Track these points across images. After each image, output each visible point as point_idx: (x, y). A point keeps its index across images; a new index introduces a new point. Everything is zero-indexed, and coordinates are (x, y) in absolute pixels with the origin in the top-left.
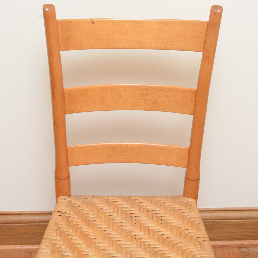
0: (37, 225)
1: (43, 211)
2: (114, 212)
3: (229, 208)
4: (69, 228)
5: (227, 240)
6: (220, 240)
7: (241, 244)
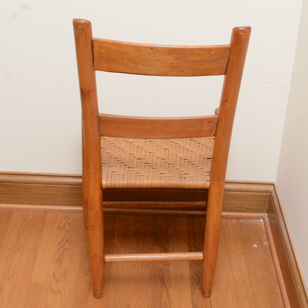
7: (239, 216)
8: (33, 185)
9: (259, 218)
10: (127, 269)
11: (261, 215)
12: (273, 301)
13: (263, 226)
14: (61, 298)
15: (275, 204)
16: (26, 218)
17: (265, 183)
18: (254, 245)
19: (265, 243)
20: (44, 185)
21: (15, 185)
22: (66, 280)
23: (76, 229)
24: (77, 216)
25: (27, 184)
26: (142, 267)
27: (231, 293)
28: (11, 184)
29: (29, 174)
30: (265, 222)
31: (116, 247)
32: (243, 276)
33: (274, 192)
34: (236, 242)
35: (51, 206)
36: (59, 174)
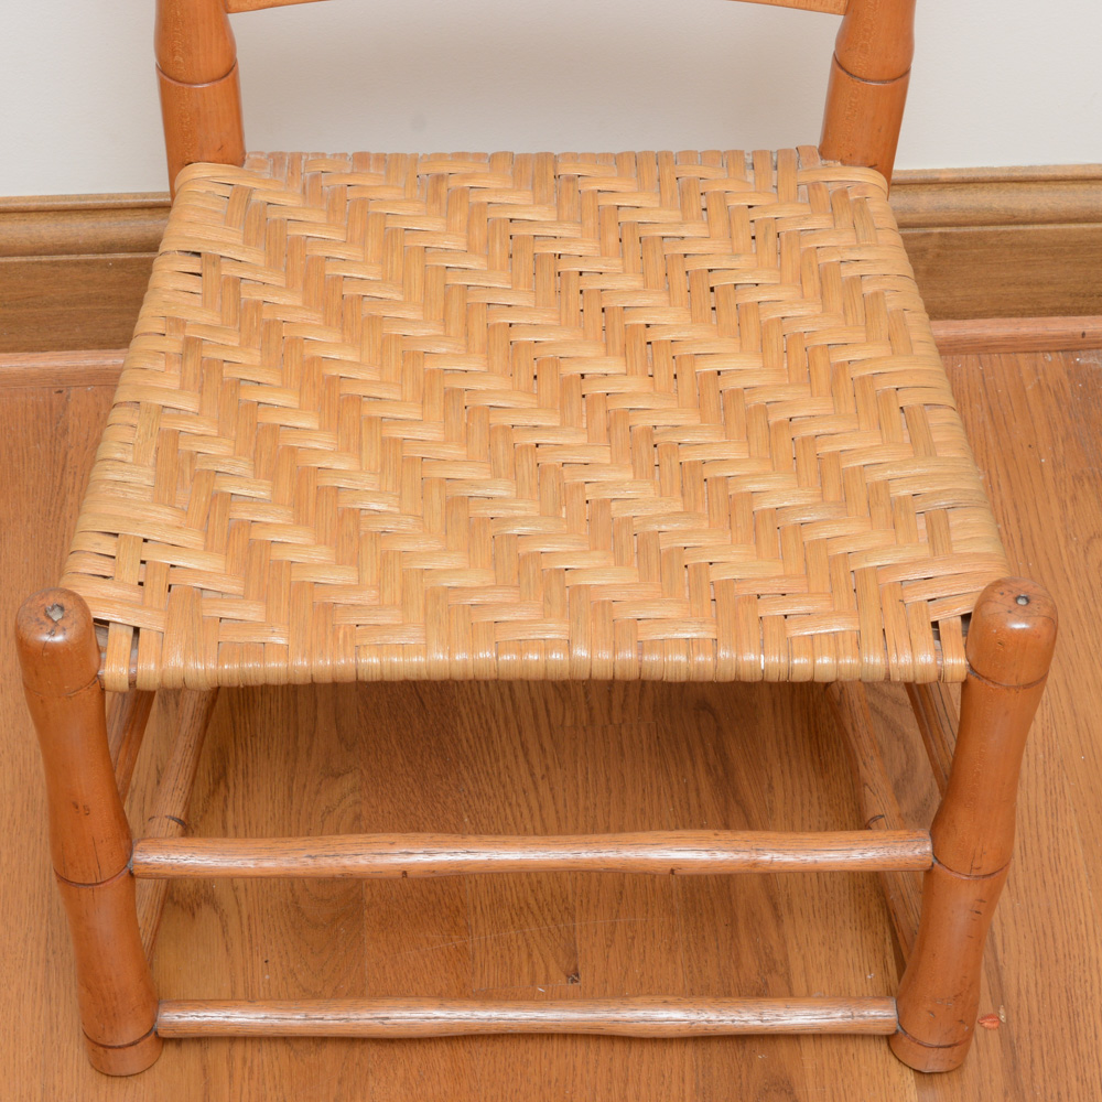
0: (88, 263)
1: (111, 196)
2: (470, 250)
3: (1031, 168)
4: (246, 344)
5: (1011, 316)
6: (976, 315)
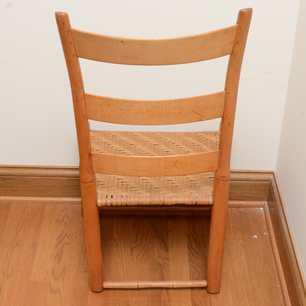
7: (238, 204)
8: (31, 177)
9: (259, 206)
10: (126, 264)
11: (261, 203)
12: (274, 297)
13: (263, 215)
14: (61, 297)
15: (275, 194)
16: (25, 211)
17: (264, 171)
18: (254, 236)
19: (265, 234)
20: (42, 178)
21: (12, 178)
22: (65, 277)
23: (75, 222)
24: (76, 208)
25: (25, 177)
26: (141, 262)
27: (230, 289)
28: (9, 177)
29: (26, 166)
30: (265, 210)
31: (115, 240)
32: (243, 270)
33: (274, 182)
34: (236, 232)
35: (50, 198)
36: (57, 166)
